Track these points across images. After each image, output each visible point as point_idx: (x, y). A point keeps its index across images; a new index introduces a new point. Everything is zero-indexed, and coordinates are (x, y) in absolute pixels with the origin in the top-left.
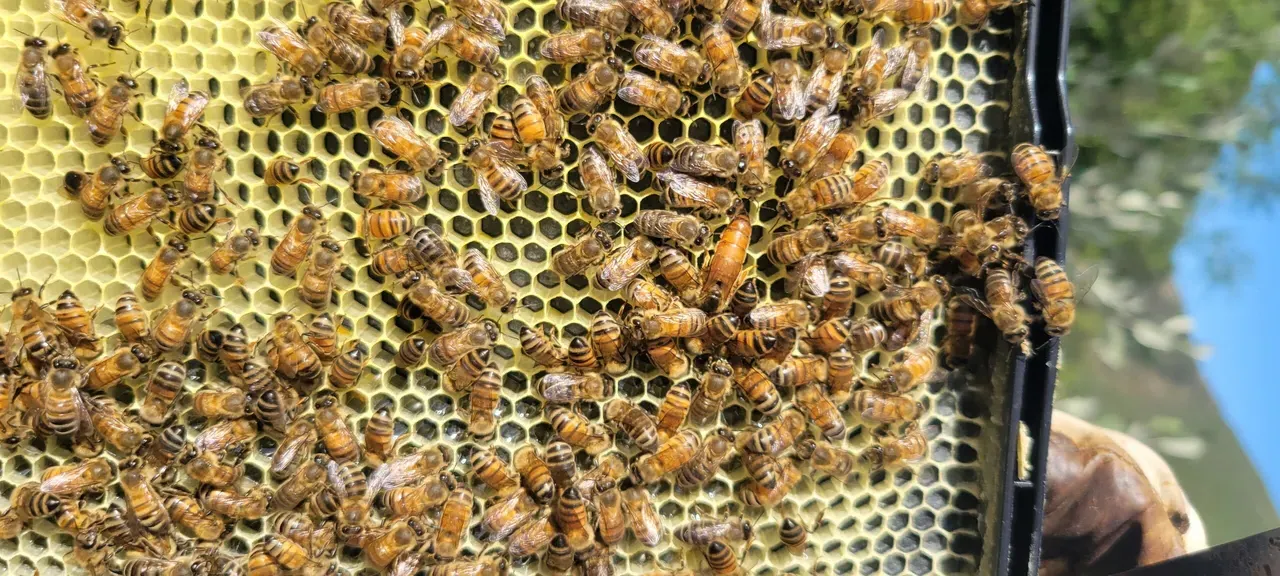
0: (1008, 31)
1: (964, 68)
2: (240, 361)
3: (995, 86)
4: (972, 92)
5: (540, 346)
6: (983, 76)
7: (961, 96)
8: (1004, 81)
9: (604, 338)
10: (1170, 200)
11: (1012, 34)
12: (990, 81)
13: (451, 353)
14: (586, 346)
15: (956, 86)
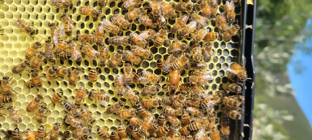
0: (237, 43)
1: (225, 53)
2: (17, 138)
3: (234, 58)
4: (227, 59)
5: (103, 134)
6: (230, 55)
7: (224, 61)
8: (236, 56)
9: (121, 131)
10: (286, 55)
11: (238, 43)
12: (232, 56)
13: (78, 136)
14: (116, 134)
15: (223, 58)
